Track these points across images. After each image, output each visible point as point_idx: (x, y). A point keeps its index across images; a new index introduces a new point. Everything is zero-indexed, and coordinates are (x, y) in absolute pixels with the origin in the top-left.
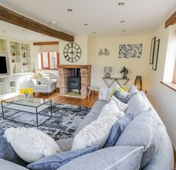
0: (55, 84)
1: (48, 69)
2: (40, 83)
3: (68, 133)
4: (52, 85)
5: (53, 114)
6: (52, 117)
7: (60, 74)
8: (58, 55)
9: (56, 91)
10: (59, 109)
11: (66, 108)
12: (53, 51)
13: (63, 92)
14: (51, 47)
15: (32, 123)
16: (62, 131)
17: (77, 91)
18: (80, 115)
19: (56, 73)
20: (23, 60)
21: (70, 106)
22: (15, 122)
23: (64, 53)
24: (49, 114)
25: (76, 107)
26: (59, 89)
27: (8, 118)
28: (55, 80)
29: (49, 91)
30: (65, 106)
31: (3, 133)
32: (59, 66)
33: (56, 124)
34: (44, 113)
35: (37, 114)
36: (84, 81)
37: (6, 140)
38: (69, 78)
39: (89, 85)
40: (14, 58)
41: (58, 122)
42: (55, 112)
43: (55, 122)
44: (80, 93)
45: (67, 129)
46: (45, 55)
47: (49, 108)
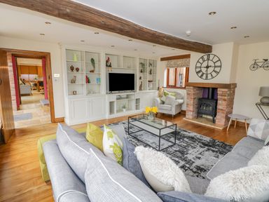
0: (180, 105)
1: (175, 87)
2: (163, 103)
3: (195, 170)
4: (177, 106)
5: (177, 142)
6: (175, 144)
7: (188, 94)
8: (188, 70)
9: (182, 114)
10: (184, 137)
11: (193, 138)
12: (182, 66)
13: (190, 116)
14: (179, 62)
15: (154, 146)
16: (188, 166)
17: (211, 118)
18: (213, 151)
19: (183, 92)
20: (149, 77)
21: (198, 136)
22: (138, 140)
23: (196, 67)
24: (172, 139)
25: (207, 139)
26: (185, 112)
27: (132, 135)
28: (181, 101)
29: (173, 112)
30: (193, 134)
31: (133, 150)
32: (188, 84)
33: (180, 155)
34: (166, 137)
35: (160, 137)
36: (222, 105)
37: (136, 157)
38: (199, 99)
39: (231, 113)
40: (142, 75)
41: (182, 153)
42: (179, 139)
43: (179, 151)
44: (214, 121)
45: (194, 165)
46: (172, 71)
47: (172, 133)
